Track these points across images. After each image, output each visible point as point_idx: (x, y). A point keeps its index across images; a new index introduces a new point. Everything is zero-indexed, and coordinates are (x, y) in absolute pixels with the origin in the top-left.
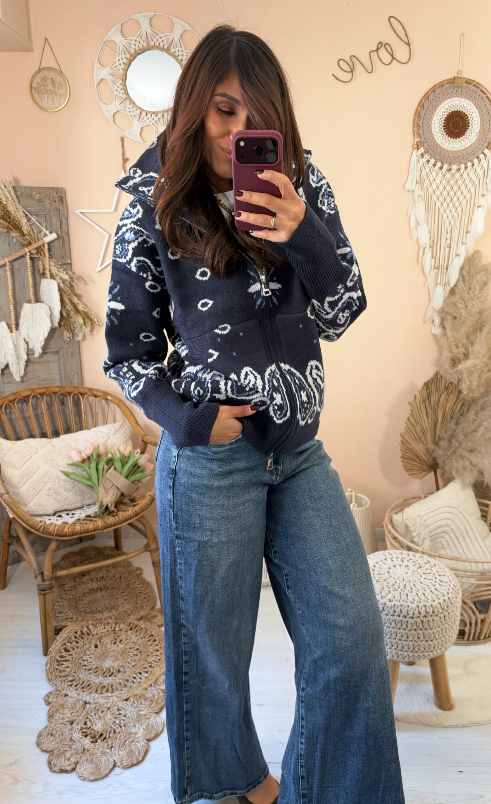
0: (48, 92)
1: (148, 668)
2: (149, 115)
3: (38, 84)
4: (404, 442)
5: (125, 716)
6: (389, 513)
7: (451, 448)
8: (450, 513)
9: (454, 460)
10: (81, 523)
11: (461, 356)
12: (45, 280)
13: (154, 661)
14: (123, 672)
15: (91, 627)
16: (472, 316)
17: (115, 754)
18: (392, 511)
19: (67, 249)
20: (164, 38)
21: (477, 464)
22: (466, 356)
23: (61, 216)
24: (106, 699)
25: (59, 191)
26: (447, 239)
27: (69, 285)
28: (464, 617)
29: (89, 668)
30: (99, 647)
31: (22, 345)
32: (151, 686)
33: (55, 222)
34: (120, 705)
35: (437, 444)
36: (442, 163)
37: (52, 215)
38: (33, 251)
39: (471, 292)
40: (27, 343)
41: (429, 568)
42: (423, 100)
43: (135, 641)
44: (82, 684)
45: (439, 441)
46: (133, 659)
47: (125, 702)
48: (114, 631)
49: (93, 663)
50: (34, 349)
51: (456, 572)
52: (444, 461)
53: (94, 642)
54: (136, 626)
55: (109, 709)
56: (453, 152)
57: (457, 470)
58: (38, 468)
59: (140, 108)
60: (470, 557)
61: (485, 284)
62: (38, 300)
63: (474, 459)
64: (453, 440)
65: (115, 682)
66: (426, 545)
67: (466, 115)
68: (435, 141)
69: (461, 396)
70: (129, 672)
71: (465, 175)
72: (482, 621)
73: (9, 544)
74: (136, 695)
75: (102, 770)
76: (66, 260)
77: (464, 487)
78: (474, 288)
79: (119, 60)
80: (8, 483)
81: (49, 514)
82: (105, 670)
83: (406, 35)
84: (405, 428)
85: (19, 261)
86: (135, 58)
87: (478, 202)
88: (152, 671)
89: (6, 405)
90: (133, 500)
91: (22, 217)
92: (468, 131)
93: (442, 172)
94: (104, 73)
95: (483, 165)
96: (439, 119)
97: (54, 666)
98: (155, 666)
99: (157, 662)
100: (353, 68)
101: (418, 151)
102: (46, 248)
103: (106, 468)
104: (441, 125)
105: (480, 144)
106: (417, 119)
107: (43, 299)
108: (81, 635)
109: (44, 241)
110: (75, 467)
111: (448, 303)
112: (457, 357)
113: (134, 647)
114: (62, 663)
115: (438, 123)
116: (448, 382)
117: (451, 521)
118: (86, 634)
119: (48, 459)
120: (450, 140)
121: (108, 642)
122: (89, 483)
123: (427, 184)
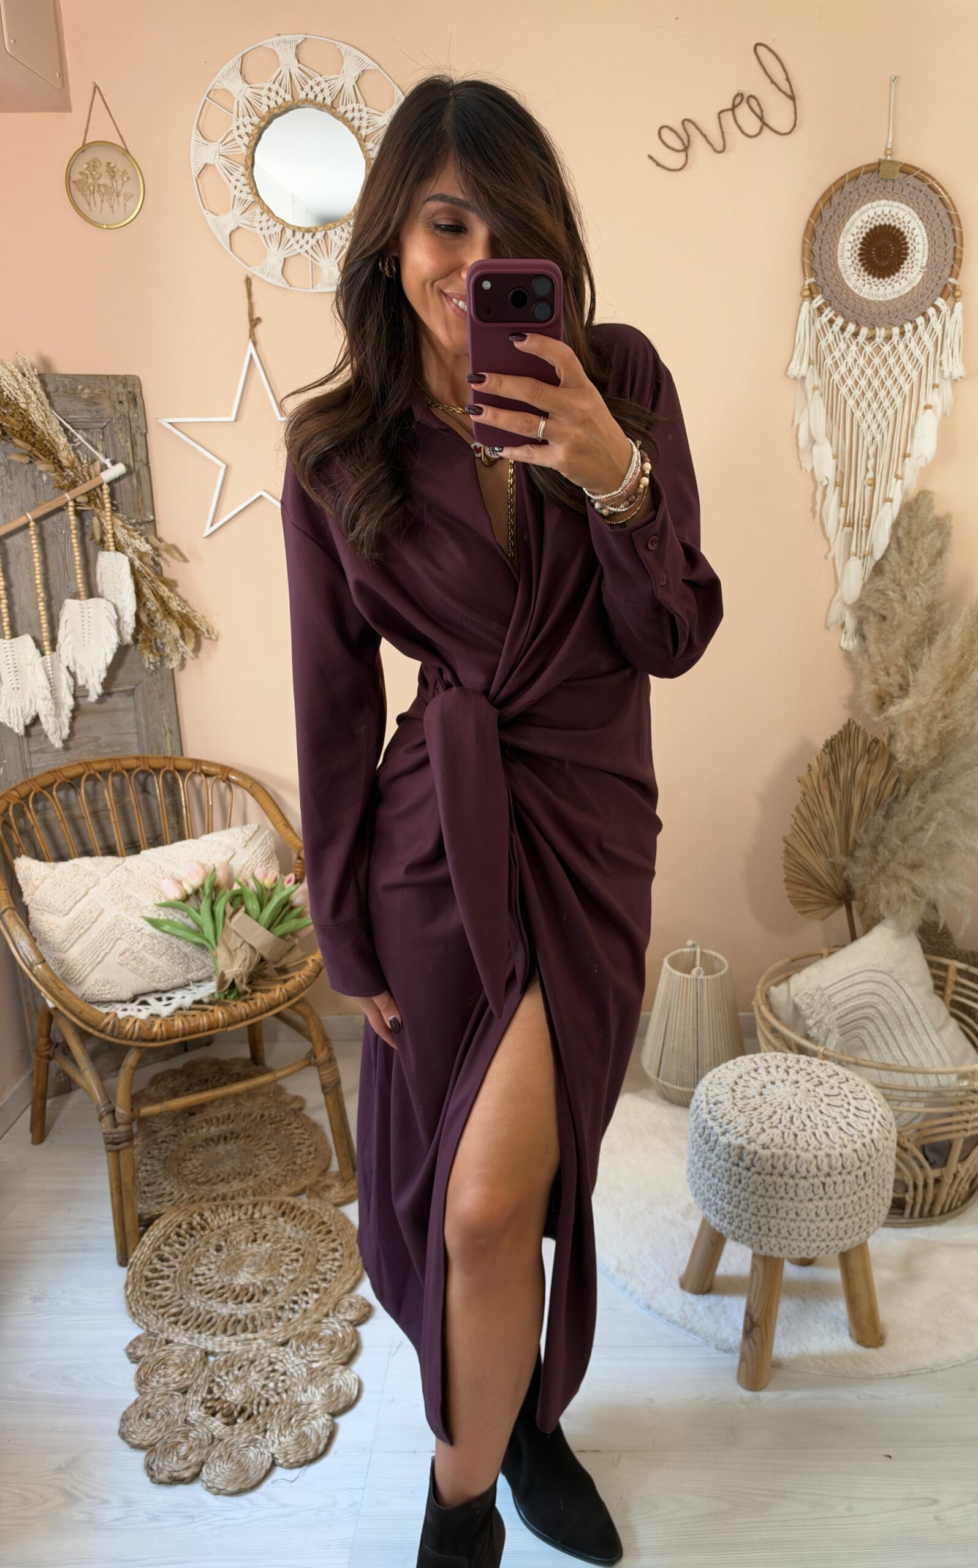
0: (103, 189)
1: (319, 1282)
2: (299, 235)
3: (82, 173)
4: (790, 852)
5: (284, 1374)
6: (763, 985)
7: (876, 861)
8: (876, 982)
9: (882, 884)
10: (185, 1016)
11: (895, 690)
12: (106, 553)
13: (331, 1270)
14: (272, 1293)
15: (207, 1214)
16: (914, 615)
17: (273, 1443)
18: (767, 980)
19: (146, 492)
20: (324, 85)
21: (925, 890)
22: (904, 690)
23: (134, 431)
24: (243, 1345)
25: (130, 382)
26: (867, 469)
27: (152, 563)
28: (903, 1175)
29: (208, 1288)
30: (225, 1250)
31: (64, 679)
32: (327, 1315)
33: (122, 442)
34: (273, 1355)
35: (852, 856)
36: (858, 325)
37: (116, 429)
38: (82, 499)
39: (913, 570)
40: (73, 675)
41: (837, 1084)
42: (820, 205)
43: (292, 1235)
44: (197, 1319)
45: (854, 850)
46: (290, 1267)
47: (282, 1348)
48: (252, 1220)
49: (215, 1279)
50: (87, 687)
51: (887, 1092)
52: (863, 887)
53: (213, 1241)
54: (293, 1208)
55: (253, 1362)
56: (879, 304)
57: (887, 902)
58: (101, 913)
59: (283, 222)
60: (914, 1063)
61: (940, 553)
62: (92, 592)
63: (918, 880)
64: (880, 848)
65: (259, 1312)
66: (833, 1042)
67: (902, 233)
68: (844, 284)
69: (895, 764)
70: (285, 1293)
71: (900, 347)
72: (937, 1181)
73: (50, 1058)
74: (301, 1334)
76: (145, 516)
77: (900, 934)
78: (918, 562)
79: (238, 128)
80: (45, 942)
81: (124, 998)
82: (238, 1289)
83: (788, 79)
84: (790, 825)
85: (55, 518)
86: (268, 124)
87: (925, 399)
88: (324, 1290)
89: (35, 795)
90: (283, 970)
91: (59, 433)
92: (905, 265)
93: (857, 343)
94: (210, 153)
95: (933, 329)
96: (852, 240)
97: (140, 1287)
98: (333, 1280)
99: (335, 1272)
100: (686, 143)
101: (811, 303)
102: (105, 492)
103: (230, 910)
104: (855, 252)
105: (927, 289)
106: (810, 241)
107: (103, 592)
108: (190, 1231)
109: (101, 479)
110: (171, 911)
111: (870, 590)
112: (885, 691)
113: (290, 1247)
114: (155, 1281)
115: (850, 248)
116: (870, 739)
117: (876, 997)
118: (199, 1227)
119: (120, 895)
120: (871, 281)
121: (240, 1241)
122: (197, 939)
123: (828, 365)
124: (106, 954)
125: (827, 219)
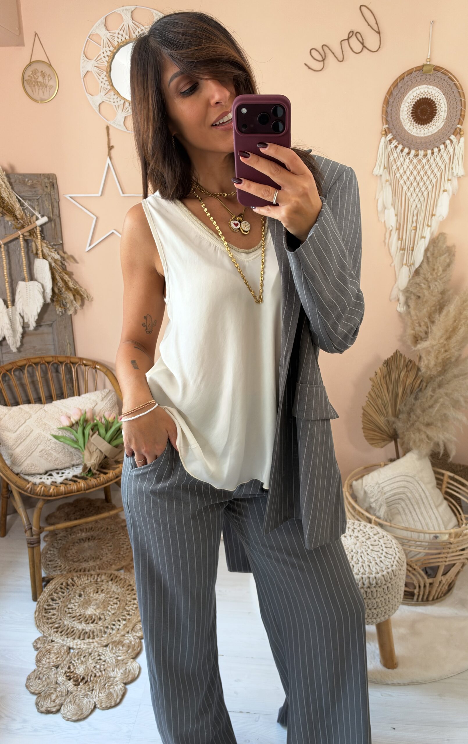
0: (39, 84)
1: (126, 615)
3: (29, 76)
4: (365, 414)
5: (105, 661)
6: (349, 481)
7: (409, 420)
8: (407, 481)
9: (412, 432)
10: (67, 484)
11: (423, 335)
12: (38, 259)
14: (103, 619)
15: (75, 578)
16: (434, 296)
17: (96, 696)
18: (352, 478)
19: (59, 230)
21: (433, 437)
22: (426, 333)
23: (53, 200)
24: (87, 645)
25: (51, 177)
27: (60, 264)
28: (413, 581)
29: (73, 615)
30: (83, 596)
31: (18, 319)
32: (128, 632)
33: (47, 206)
34: (100, 651)
35: (398, 417)
36: (410, 149)
37: (44, 199)
38: (26, 234)
39: (434, 273)
40: (22, 317)
41: (377, 539)
42: (392, 88)
43: (115, 590)
44: (67, 630)
45: (399, 414)
46: (113, 607)
47: (105, 648)
48: (96, 582)
49: (77, 611)
50: (29, 323)
52: (403, 432)
53: (78, 592)
54: (117, 577)
55: (90, 654)
56: (421, 138)
57: (415, 442)
58: (31, 432)
59: (124, 99)
61: (449, 265)
62: (31, 278)
63: (430, 432)
64: (412, 415)
65: (96, 629)
66: (383, 511)
67: (435, 102)
68: (403, 128)
69: (420, 373)
70: (109, 620)
71: (432, 160)
72: (431, 584)
74: (114, 642)
75: (84, 710)
76: (58, 241)
77: (420, 458)
78: (438, 269)
79: (103, 53)
80: (5, 445)
81: (40, 473)
82: (87, 616)
83: (377, 23)
84: (366, 402)
85: (14, 243)
86: (118, 50)
87: (444, 186)
88: (129, 619)
89: (3, 374)
90: (115, 463)
91: (16, 202)
92: (435, 118)
93: (409, 158)
94: (90, 66)
95: (449, 151)
96: (408, 106)
97: (42, 613)
98: (133, 614)
99: (134, 610)
100: (324, 58)
101: (386, 138)
102: (38, 230)
103: (91, 433)
104: (409, 112)
105: (446, 130)
106: (386, 106)
107: (37, 278)
108: (67, 586)
109: (36, 224)
110: (65, 431)
111: (412, 283)
112: (418, 334)
113: (114, 596)
114: (49, 611)
115: (406, 110)
116: (407, 360)
117: (406, 489)
118: (71, 585)
119: (41, 423)
120: (417, 127)
121: (91, 592)
122: (76, 446)
123: (394, 169)
124: (33, 452)
125: (395, 95)
